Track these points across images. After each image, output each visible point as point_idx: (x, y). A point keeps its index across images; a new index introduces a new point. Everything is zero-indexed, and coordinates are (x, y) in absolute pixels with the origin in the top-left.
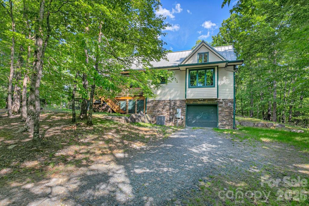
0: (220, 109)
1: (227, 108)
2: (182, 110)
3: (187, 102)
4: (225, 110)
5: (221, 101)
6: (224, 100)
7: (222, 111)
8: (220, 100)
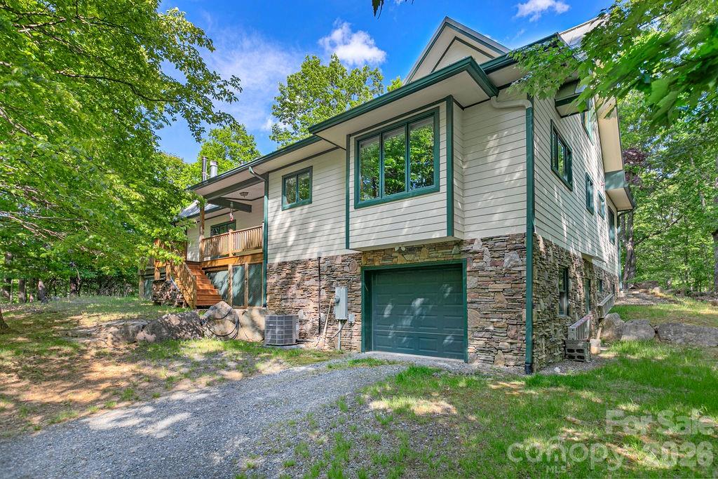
0: (471, 281)
1: (502, 276)
2: (350, 291)
3: (363, 262)
4: (492, 287)
5: (477, 247)
6: (490, 243)
7: (481, 288)
8: (472, 242)
